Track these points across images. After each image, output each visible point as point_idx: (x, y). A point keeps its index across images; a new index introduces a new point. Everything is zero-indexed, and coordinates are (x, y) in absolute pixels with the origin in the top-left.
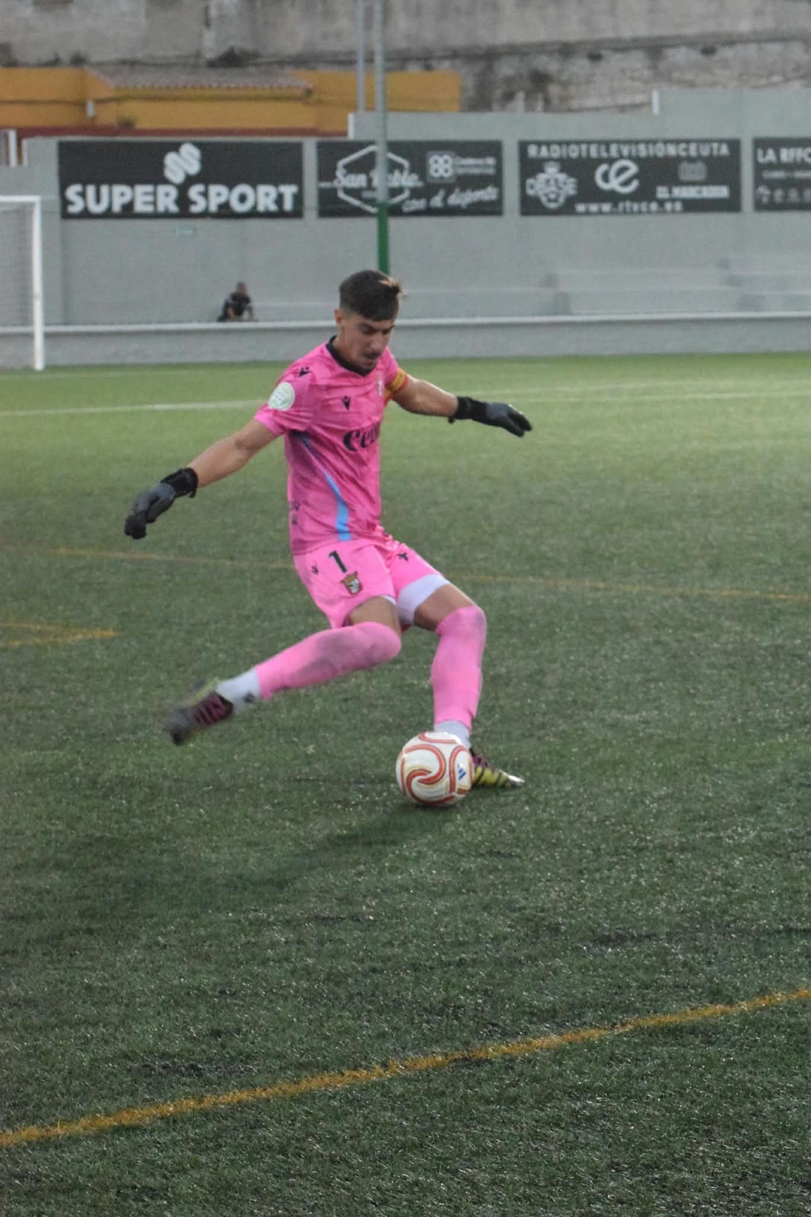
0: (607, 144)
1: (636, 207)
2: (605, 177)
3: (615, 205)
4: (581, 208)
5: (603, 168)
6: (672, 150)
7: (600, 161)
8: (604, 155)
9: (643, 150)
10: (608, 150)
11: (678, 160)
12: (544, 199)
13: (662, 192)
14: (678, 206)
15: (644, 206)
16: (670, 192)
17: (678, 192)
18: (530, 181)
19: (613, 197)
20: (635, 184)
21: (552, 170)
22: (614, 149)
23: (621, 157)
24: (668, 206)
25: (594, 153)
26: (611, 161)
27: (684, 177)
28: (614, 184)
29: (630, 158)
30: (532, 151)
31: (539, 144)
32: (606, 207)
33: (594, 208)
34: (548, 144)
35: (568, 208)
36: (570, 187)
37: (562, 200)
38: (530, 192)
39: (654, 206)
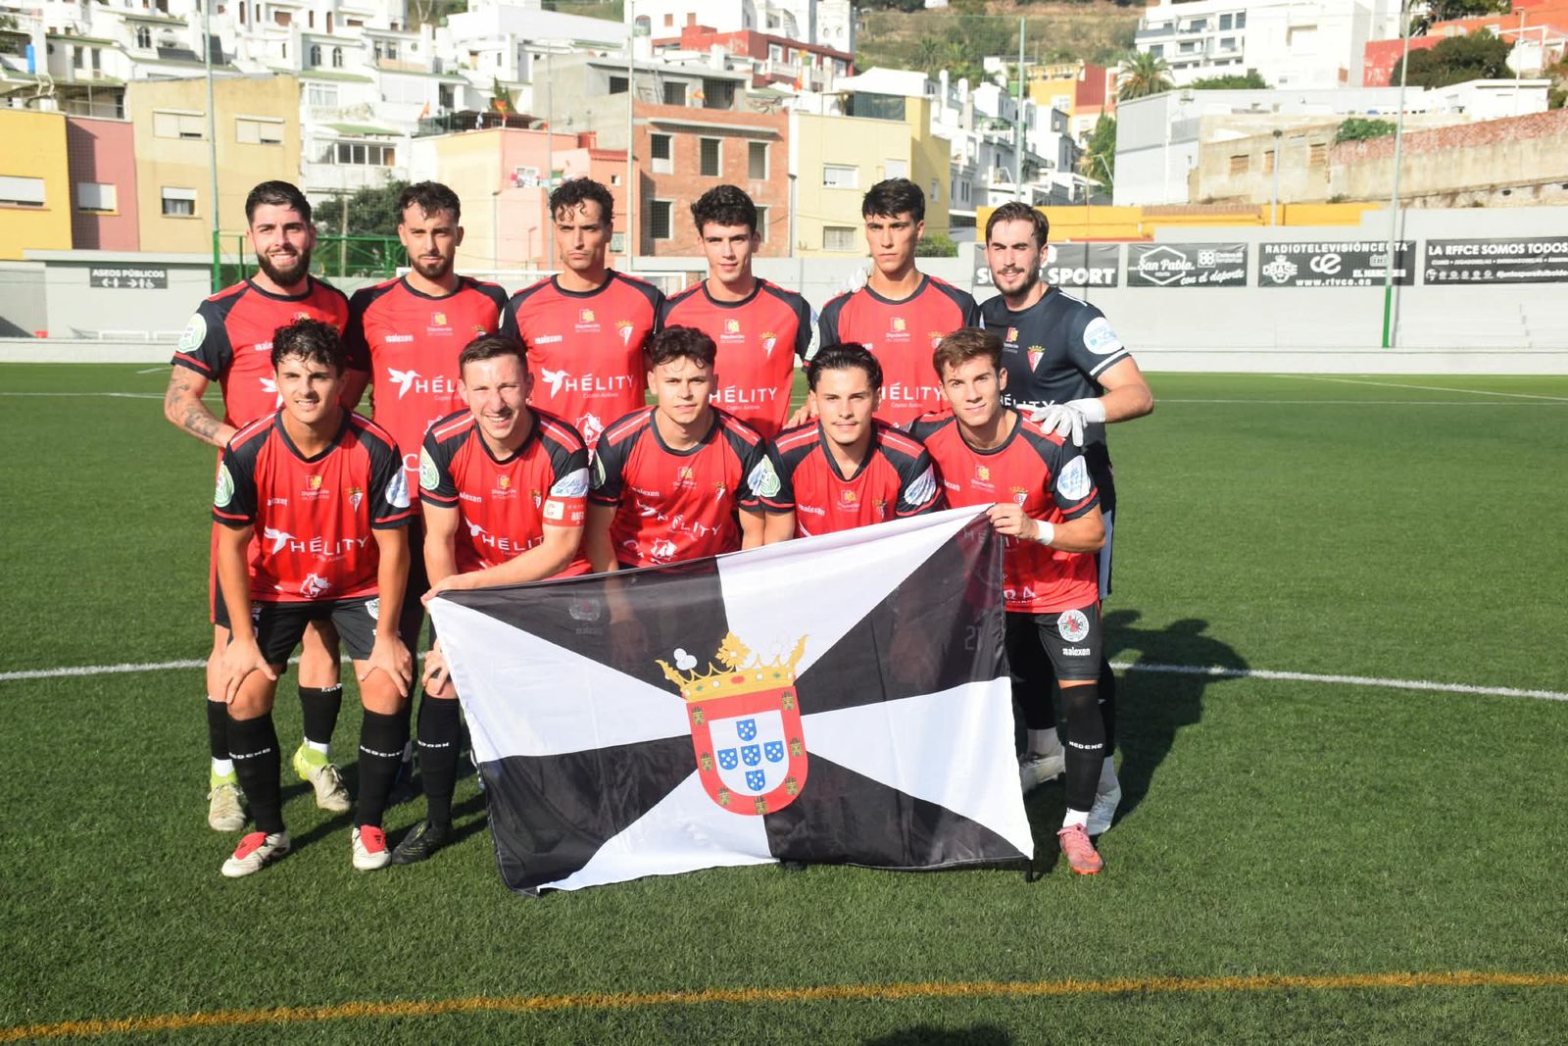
0: (1320, 245)
1: (1338, 282)
2: (1318, 264)
3: (1324, 281)
4: (1299, 282)
5: (1317, 259)
6: (1365, 248)
7: (1315, 254)
8: (1317, 251)
9: (1345, 249)
10: (1320, 248)
11: (1370, 253)
12: (1275, 278)
13: (1357, 273)
14: (1369, 282)
15: (1344, 282)
16: (1363, 273)
17: (1369, 273)
18: (1265, 267)
19: (1323, 277)
20: (1338, 268)
21: (1281, 260)
22: (1324, 249)
23: (1329, 252)
24: (1361, 282)
25: (1310, 250)
26: (1322, 255)
27: (1372, 264)
28: (1324, 268)
29: (1335, 252)
30: (1268, 249)
31: (1273, 245)
32: (1318, 282)
33: (1308, 282)
34: (1280, 245)
35: (1291, 282)
36: (1292, 269)
37: (1286, 278)
38: (1265, 273)
39: (1351, 282)
